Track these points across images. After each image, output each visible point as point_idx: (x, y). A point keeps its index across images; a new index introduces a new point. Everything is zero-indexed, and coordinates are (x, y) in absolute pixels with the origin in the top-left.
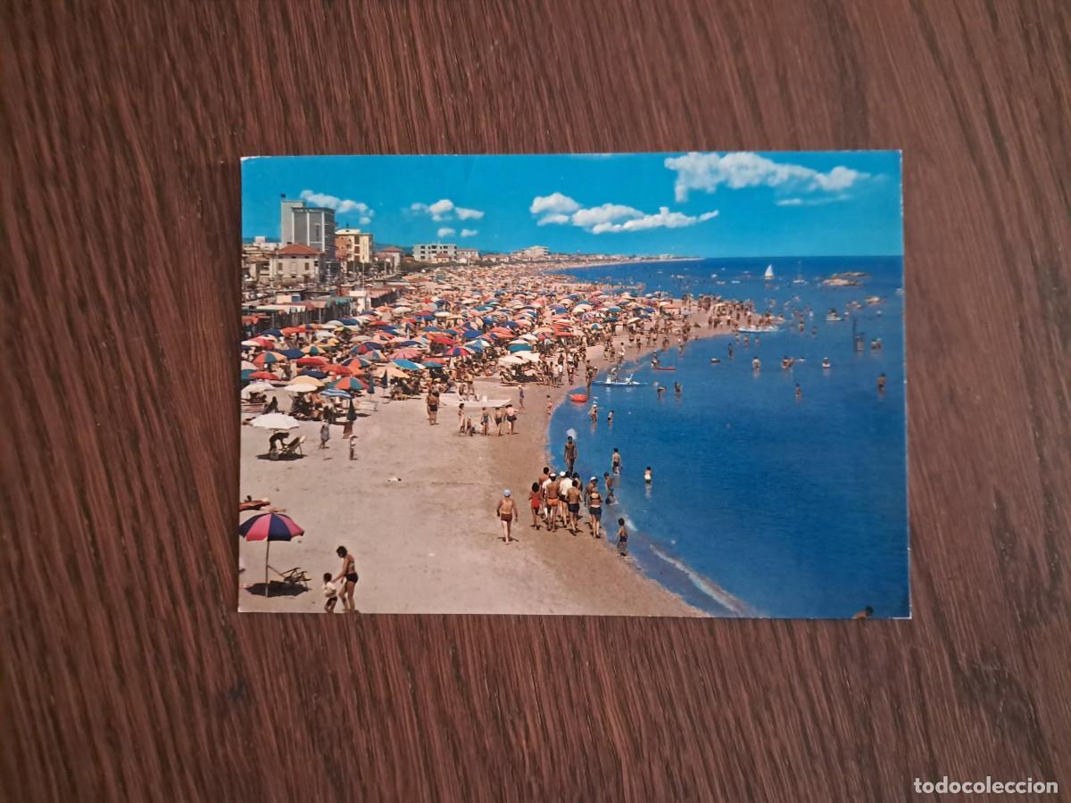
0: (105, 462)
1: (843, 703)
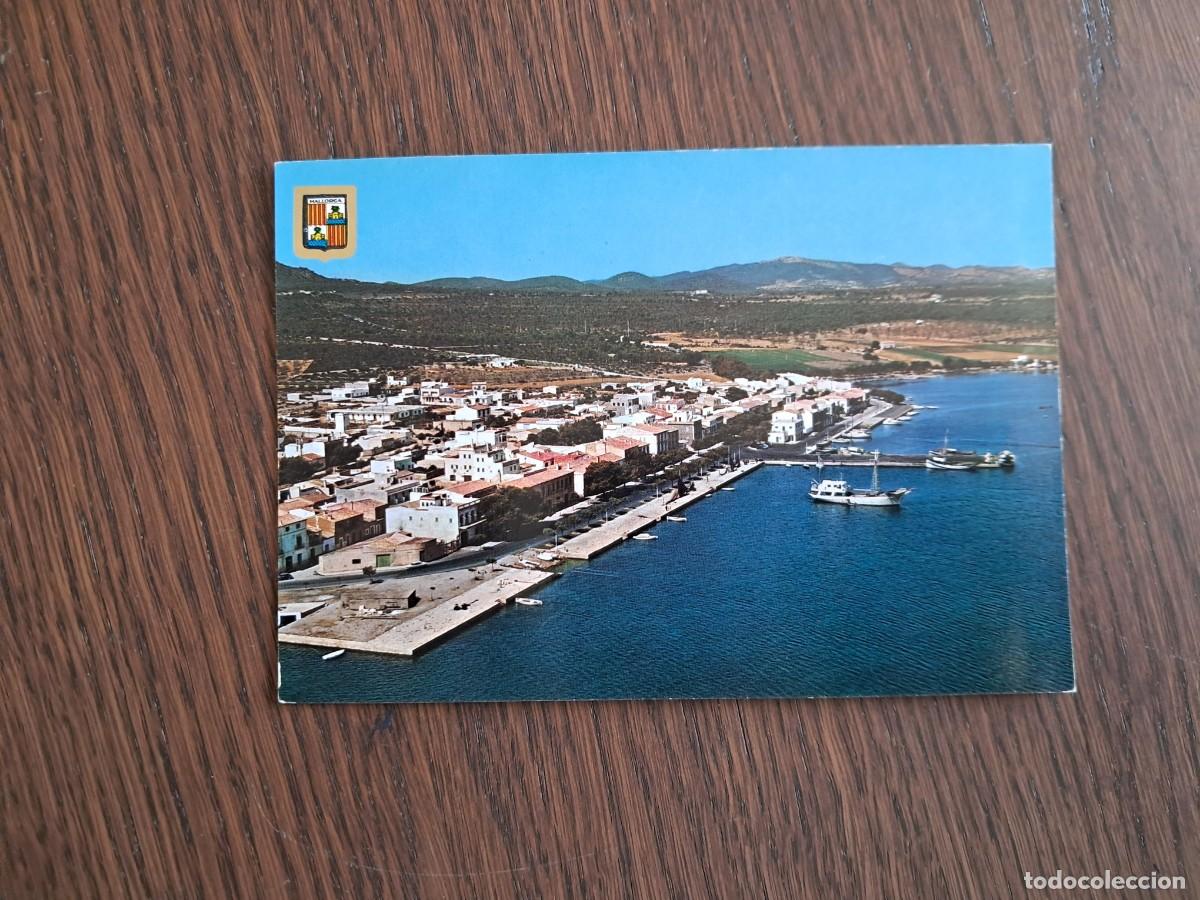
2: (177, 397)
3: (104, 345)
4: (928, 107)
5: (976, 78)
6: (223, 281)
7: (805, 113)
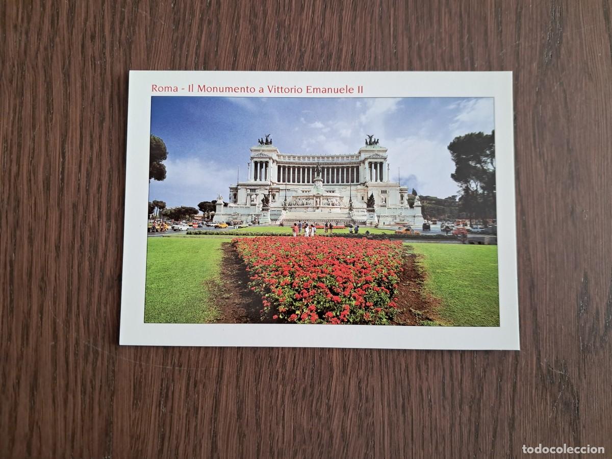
0: (81, 128)
1: (470, 370)
2: (67, 96)
3: (40, 65)
4: (462, 53)
5: (489, 45)
6: (105, 49)
7: (403, 40)
